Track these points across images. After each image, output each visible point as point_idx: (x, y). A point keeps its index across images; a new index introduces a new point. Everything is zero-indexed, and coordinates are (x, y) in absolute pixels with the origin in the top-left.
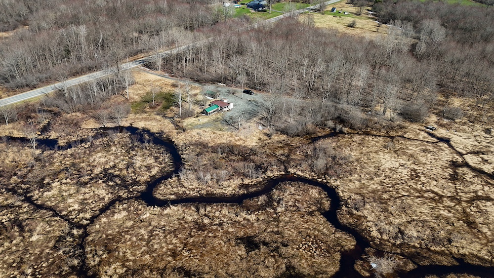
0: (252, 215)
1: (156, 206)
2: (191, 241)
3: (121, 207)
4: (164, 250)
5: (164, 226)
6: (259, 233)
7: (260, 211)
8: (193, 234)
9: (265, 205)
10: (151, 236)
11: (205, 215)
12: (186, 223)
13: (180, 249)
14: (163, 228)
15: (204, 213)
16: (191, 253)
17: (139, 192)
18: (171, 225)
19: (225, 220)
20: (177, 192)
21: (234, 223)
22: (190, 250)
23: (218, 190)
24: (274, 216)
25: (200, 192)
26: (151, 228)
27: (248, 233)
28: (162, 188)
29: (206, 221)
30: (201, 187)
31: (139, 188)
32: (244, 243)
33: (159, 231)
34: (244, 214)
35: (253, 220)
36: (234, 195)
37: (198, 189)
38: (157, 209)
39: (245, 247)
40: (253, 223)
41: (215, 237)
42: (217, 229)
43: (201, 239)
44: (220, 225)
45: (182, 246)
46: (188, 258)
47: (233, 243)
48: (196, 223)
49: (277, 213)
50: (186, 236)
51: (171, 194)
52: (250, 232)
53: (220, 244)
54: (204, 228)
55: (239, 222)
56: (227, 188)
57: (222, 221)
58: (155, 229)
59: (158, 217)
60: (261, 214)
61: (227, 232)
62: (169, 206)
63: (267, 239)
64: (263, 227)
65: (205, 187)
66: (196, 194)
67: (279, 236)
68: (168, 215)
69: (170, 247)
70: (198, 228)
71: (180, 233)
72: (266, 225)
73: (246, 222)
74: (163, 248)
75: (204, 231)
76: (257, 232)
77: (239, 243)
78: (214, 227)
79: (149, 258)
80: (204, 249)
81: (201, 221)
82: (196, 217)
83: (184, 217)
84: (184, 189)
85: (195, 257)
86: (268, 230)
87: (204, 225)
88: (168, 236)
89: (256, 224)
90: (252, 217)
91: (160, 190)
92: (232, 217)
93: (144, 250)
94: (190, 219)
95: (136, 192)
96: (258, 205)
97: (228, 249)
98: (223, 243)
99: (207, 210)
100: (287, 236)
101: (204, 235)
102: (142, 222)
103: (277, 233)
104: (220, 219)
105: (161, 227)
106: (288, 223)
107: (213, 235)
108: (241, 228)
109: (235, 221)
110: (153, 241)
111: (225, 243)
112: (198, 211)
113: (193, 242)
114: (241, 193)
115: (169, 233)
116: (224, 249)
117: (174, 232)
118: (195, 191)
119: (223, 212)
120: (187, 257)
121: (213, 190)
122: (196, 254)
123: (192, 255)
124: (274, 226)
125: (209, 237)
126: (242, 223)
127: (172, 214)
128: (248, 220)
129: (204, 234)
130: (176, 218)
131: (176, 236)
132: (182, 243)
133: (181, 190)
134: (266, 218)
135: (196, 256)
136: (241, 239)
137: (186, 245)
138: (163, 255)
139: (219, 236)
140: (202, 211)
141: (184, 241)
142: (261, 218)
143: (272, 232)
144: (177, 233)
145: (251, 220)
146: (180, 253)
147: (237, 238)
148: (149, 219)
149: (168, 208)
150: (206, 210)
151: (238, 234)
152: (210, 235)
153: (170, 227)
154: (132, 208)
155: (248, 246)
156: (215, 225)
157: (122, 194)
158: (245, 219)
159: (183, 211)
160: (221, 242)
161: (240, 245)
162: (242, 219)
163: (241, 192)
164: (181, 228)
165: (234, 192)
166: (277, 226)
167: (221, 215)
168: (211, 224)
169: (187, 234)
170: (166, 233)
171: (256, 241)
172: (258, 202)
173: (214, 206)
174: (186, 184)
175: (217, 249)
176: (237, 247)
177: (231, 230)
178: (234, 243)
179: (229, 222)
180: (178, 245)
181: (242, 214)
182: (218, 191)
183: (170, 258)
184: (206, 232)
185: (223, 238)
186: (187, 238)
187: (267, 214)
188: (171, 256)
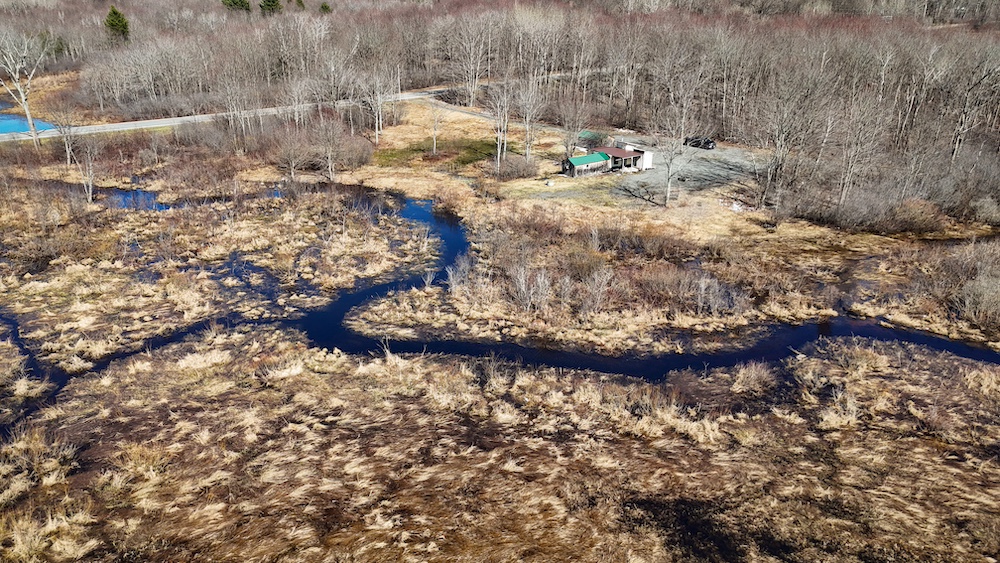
0: (706, 422)
1: (336, 350)
2: (423, 477)
3: (220, 340)
4: (297, 494)
5: (337, 411)
6: (738, 493)
7: (742, 415)
8: (437, 452)
9: (764, 398)
10: (272, 437)
11: (507, 397)
12: (425, 411)
13: (364, 500)
14: (330, 419)
15: (503, 390)
16: (404, 527)
17: (302, 310)
18: (365, 411)
19: (585, 424)
20: (425, 321)
21: (621, 441)
22: (405, 512)
23: (571, 331)
24: (811, 438)
25: (505, 331)
26: (284, 410)
27: (682, 487)
28: (382, 307)
29: (506, 416)
30: (512, 317)
31: (309, 299)
32: (666, 527)
33: (310, 426)
34: (669, 416)
35: (708, 442)
36: (632, 352)
37: (502, 323)
38: (337, 359)
39: (669, 545)
40: (708, 454)
41: (529, 479)
42: (542, 451)
43: (466, 476)
44: (562, 437)
45: (377, 490)
46: (382, 545)
47: (612, 517)
48: (466, 418)
49: (820, 433)
50: (410, 455)
51: (404, 326)
52: (693, 483)
53: (546, 509)
54: (489, 440)
55: (645, 440)
56: (609, 332)
57: (568, 427)
58: (299, 416)
59: (331, 381)
60: (746, 426)
61: (586, 469)
62: (382, 355)
63: (784, 528)
64: (761, 473)
65: (525, 320)
66: (489, 333)
67: (849, 523)
68: (367, 381)
69: (328, 485)
70: (468, 435)
71: (387, 443)
72: (772, 466)
73: (676, 443)
74: (293, 484)
75: (486, 449)
76: (730, 487)
77: (640, 521)
78: (534, 444)
79: (219, 516)
80: (467, 516)
81: (484, 412)
82: (469, 398)
83: (422, 393)
84: (452, 317)
85: (419, 547)
86: (787, 491)
87: (494, 430)
88: (337, 447)
89: (722, 458)
90: (707, 431)
91: (372, 312)
92: (615, 418)
93: (217, 483)
94: (444, 400)
95: (292, 310)
96: (731, 394)
97: (582, 537)
98: (562, 511)
99: (519, 382)
100: (887, 527)
101: (484, 465)
102: (264, 386)
103: (832, 507)
104: (562, 419)
105: (323, 413)
106: (883, 474)
107: (520, 469)
108: (655, 463)
109: (628, 434)
110: (271, 455)
111: (572, 509)
112: (483, 382)
113: (431, 482)
114: (661, 349)
115: (343, 438)
116: (563, 534)
117: (366, 438)
118: (490, 326)
119: (581, 396)
120: (380, 537)
121: (551, 329)
122: (427, 533)
123: (405, 535)
124: (815, 479)
125: (505, 474)
126: (659, 444)
127: (383, 380)
128: (686, 437)
129: (484, 459)
130: (393, 390)
131: (366, 451)
132: (382, 479)
133: (440, 319)
134: (772, 443)
135: (426, 540)
136: (651, 504)
137: (394, 488)
138: (280, 514)
139: (549, 479)
140: (498, 383)
141: (392, 475)
142: (749, 438)
143: (807, 499)
144: (377, 438)
145: (701, 439)
146: (356, 517)
147: (632, 500)
148: (295, 383)
149: (378, 361)
150: (512, 382)
151: (635, 485)
152: (510, 466)
153: (358, 415)
154: (256, 345)
155: (684, 543)
156: (539, 434)
157: (248, 308)
158: (670, 432)
159: (428, 374)
160: (554, 501)
161: (642, 529)
162: (658, 431)
163: (661, 347)
164: (396, 427)
165: (631, 343)
166: (830, 480)
167: (570, 406)
168: (523, 430)
169: (414, 450)
170: (335, 434)
171: (723, 524)
172: (730, 384)
173: (549, 374)
174: (462, 307)
175: (528, 527)
176: (624, 538)
177: (604, 462)
178: (613, 515)
179: (599, 432)
180: (361, 484)
181: (659, 412)
182: (570, 334)
183: (305, 533)
184: (494, 454)
185: (567, 489)
186: (409, 466)
187: (775, 430)
188: (312, 520)
